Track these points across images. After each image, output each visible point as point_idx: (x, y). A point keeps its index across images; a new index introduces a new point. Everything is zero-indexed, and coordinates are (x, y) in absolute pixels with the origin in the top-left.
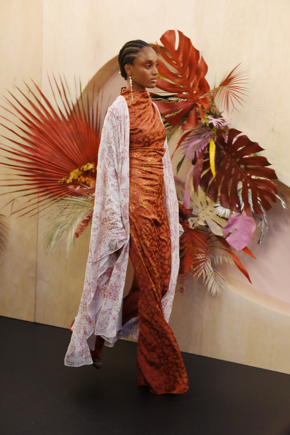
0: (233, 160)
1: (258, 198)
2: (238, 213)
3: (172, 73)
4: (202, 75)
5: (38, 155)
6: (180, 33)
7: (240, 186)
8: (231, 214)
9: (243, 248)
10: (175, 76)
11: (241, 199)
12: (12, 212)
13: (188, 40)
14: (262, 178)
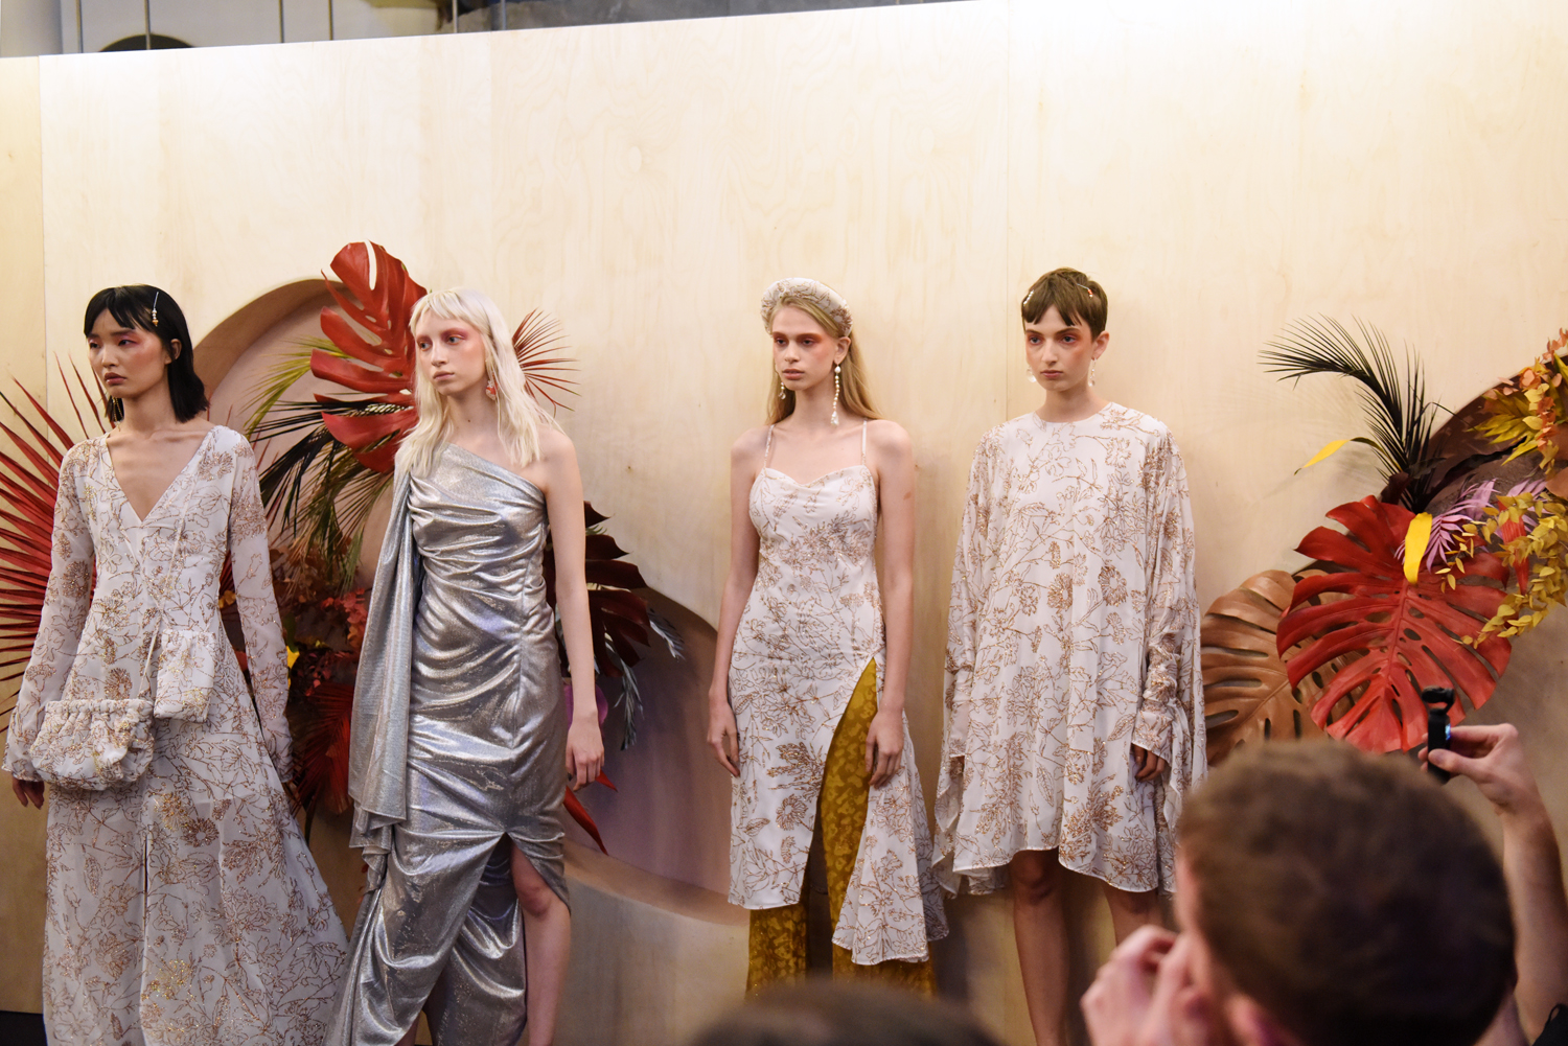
1: (607, 636)
3: (370, 345)
6: (379, 250)
10: (376, 352)
13: (398, 263)
14: (611, 588)
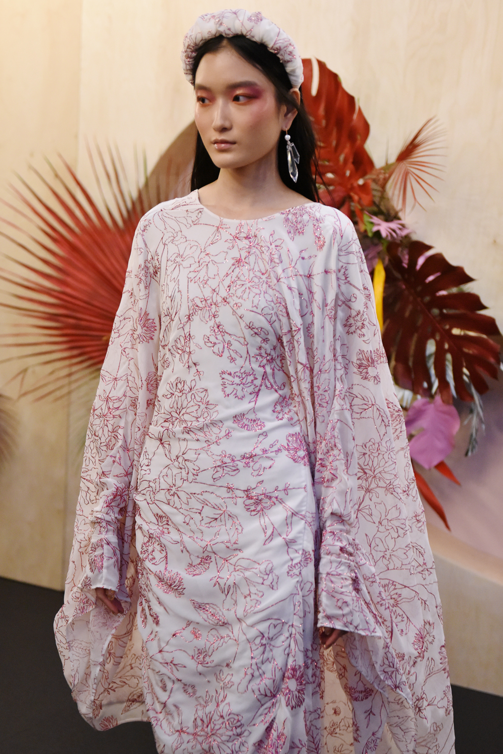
0: (419, 299)
1: (465, 371)
2: (428, 399)
4: (359, 142)
5: (68, 290)
6: (322, 65)
7: (431, 347)
8: (414, 399)
9: (435, 462)
11: (433, 372)
12: (23, 391)
13: (335, 77)
14: (472, 334)
